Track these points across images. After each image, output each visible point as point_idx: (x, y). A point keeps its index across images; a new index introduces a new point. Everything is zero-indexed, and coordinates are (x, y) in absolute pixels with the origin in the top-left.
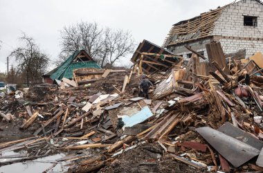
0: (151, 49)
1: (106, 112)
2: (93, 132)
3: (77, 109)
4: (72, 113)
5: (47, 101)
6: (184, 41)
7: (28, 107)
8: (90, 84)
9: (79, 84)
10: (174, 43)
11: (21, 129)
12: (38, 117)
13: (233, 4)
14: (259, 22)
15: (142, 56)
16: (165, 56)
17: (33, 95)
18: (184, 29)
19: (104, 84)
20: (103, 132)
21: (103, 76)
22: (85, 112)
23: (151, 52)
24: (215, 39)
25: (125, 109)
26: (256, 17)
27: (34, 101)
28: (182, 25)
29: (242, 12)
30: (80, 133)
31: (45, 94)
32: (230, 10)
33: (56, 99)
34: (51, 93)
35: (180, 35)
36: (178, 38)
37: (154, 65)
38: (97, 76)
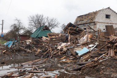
0: (72, 26)
1: (68, 49)
2: (65, 57)
3: (54, 48)
4: (53, 50)
5: (40, 45)
6: (82, 23)
7: (34, 47)
8: (55, 39)
9: (51, 39)
10: (78, 24)
11: (36, 56)
12: (40, 51)
13: (102, 10)
14: (111, 17)
15: (69, 29)
16: (78, 29)
17: (35, 43)
18: (81, 19)
19: (61, 39)
20: (69, 57)
21: (59, 36)
22: (59, 49)
23: (72, 27)
24: (96, 23)
25: (76, 48)
26: (110, 15)
27: (35, 45)
28: (81, 17)
29: (105, 13)
30: (60, 57)
31: (39, 43)
32: (101, 12)
33: (44, 44)
34: (41, 42)
35: (80, 21)
36: (79, 22)
37: (73, 32)
38: (57, 36)
